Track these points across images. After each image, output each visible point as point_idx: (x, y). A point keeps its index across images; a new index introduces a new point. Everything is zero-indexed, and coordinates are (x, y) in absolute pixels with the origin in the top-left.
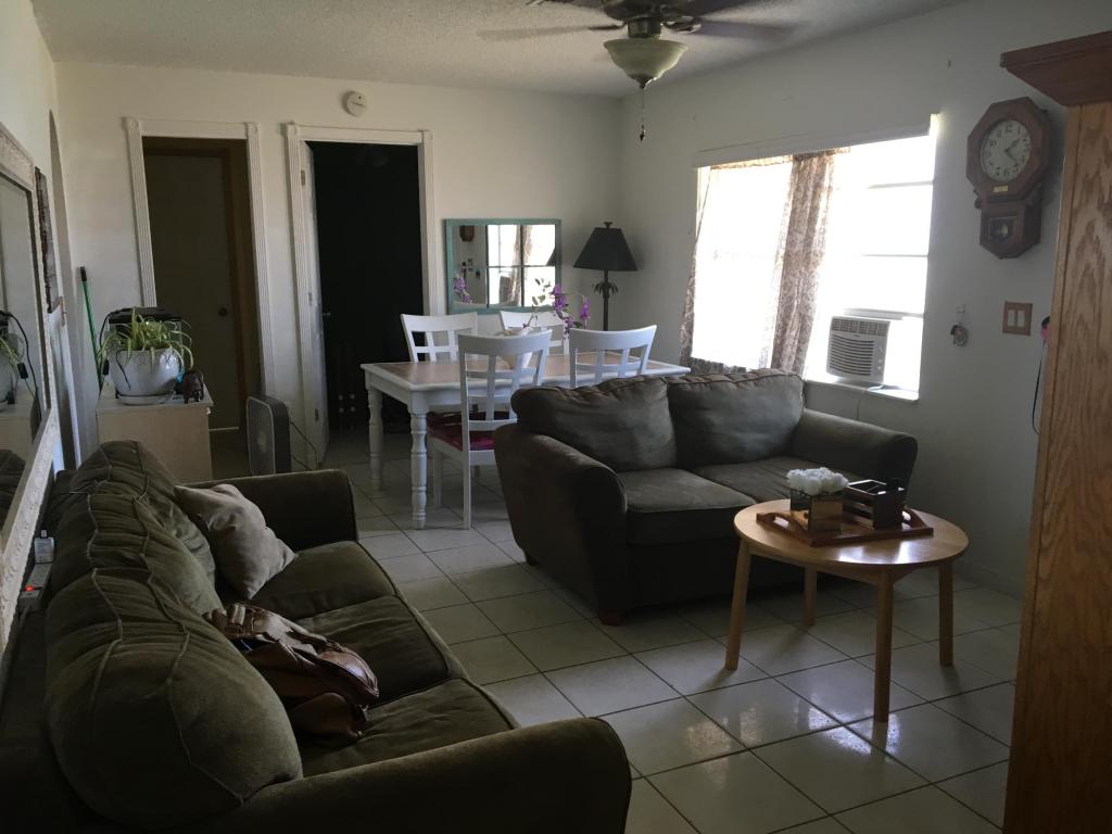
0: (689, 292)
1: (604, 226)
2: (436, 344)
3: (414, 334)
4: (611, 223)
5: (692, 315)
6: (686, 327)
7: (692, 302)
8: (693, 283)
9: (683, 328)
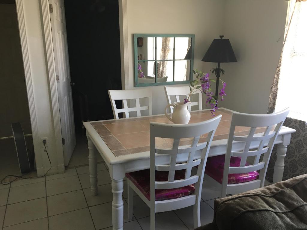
0: (276, 76)
1: (220, 38)
2: (129, 107)
3: (116, 101)
4: (223, 36)
5: (277, 89)
6: (272, 95)
7: (277, 82)
8: (279, 71)
9: (271, 96)
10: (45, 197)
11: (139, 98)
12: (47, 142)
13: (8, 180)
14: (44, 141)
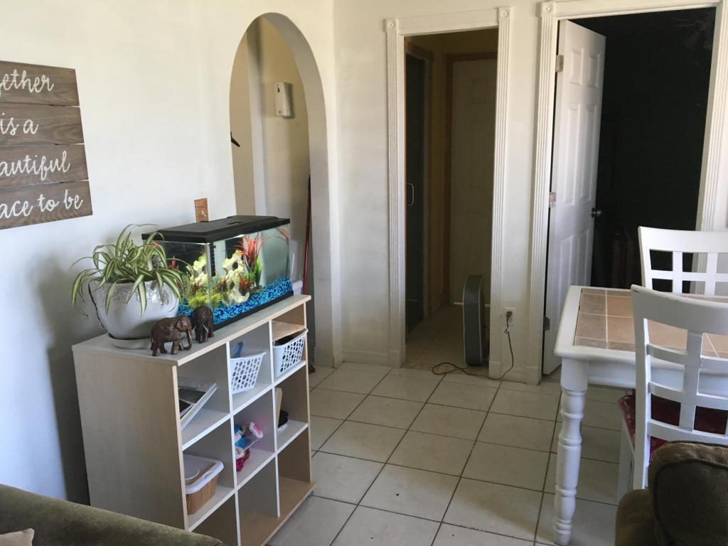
2: (686, 269)
10: (485, 411)
11: (719, 254)
12: (514, 316)
13: (442, 369)
14: (509, 314)
